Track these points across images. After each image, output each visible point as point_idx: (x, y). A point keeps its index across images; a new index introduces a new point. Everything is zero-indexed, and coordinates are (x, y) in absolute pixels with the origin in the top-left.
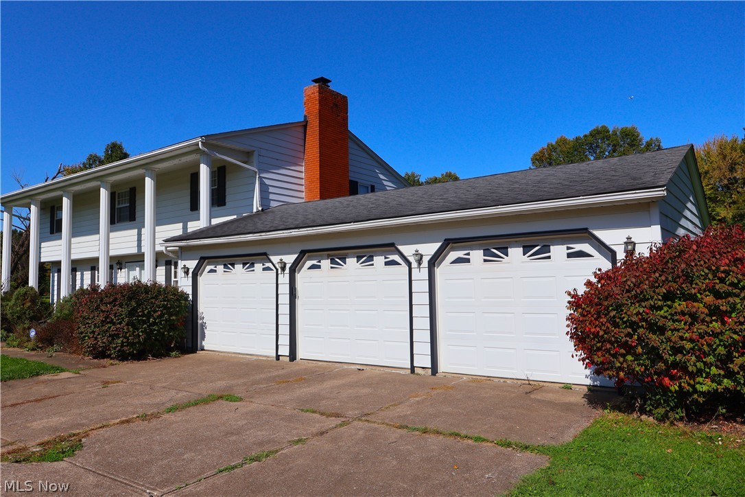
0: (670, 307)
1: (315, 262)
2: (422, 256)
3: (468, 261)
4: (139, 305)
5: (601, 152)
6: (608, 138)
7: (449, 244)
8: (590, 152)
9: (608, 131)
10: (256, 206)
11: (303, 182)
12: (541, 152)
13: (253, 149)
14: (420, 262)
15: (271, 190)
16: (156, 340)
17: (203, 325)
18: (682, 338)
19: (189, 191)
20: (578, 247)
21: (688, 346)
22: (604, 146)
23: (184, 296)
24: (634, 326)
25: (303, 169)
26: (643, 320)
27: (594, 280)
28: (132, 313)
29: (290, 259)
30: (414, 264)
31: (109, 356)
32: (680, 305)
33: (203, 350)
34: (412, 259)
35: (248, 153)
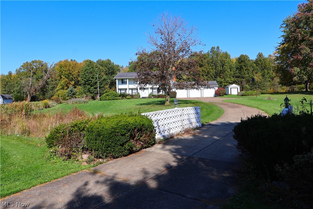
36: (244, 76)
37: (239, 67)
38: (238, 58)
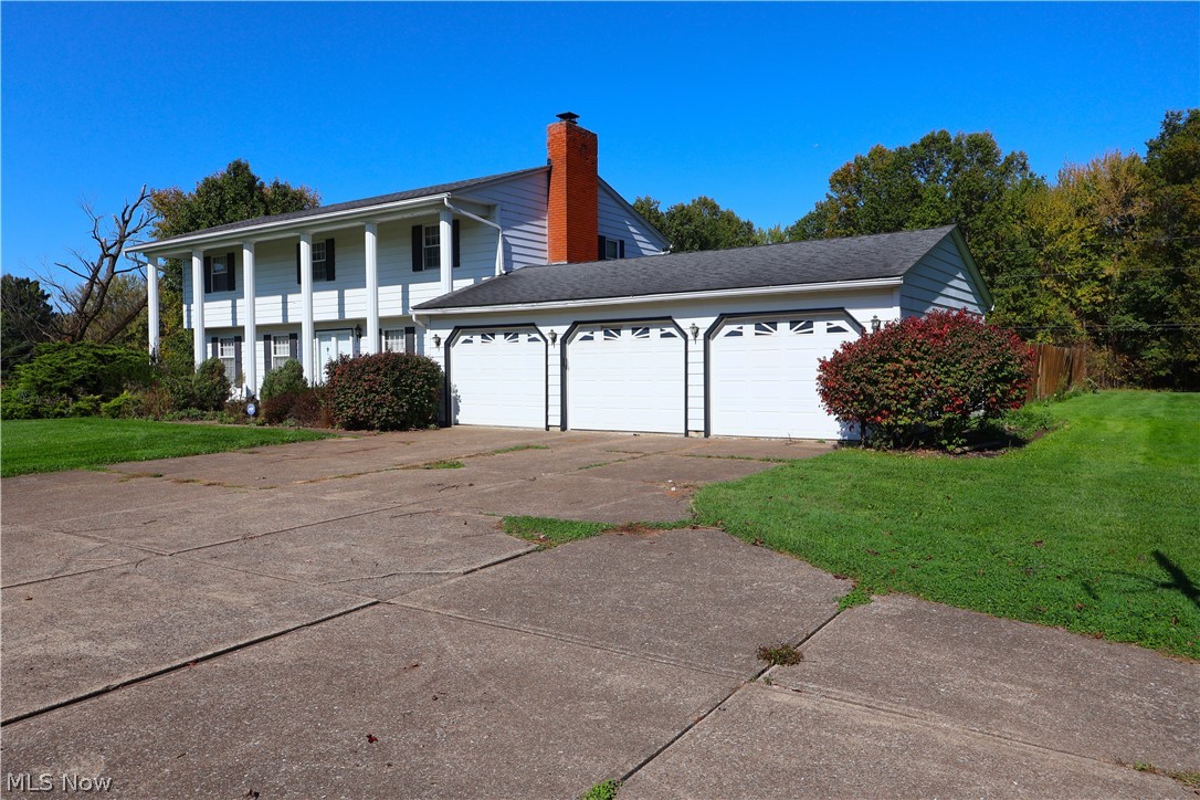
0: (882, 367)
1: (587, 334)
2: (698, 329)
3: (741, 334)
4: (401, 375)
5: (936, 172)
6: (948, 150)
7: (724, 318)
8: (919, 172)
9: (948, 140)
10: (499, 269)
11: (546, 239)
12: (844, 170)
13: (495, 202)
14: (696, 334)
15: (514, 249)
16: (417, 411)
17: (457, 399)
18: (887, 388)
19: (411, 247)
20: (836, 323)
21: (892, 393)
22: (941, 162)
23: (435, 367)
24: (858, 380)
25: (546, 224)
26: (863, 376)
27: (841, 351)
28: (395, 384)
29: (561, 330)
30: (691, 337)
31: (371, 428)
32: (888, 366)
33: (457, 424)
34: (689, 332)
35: (488, 207)
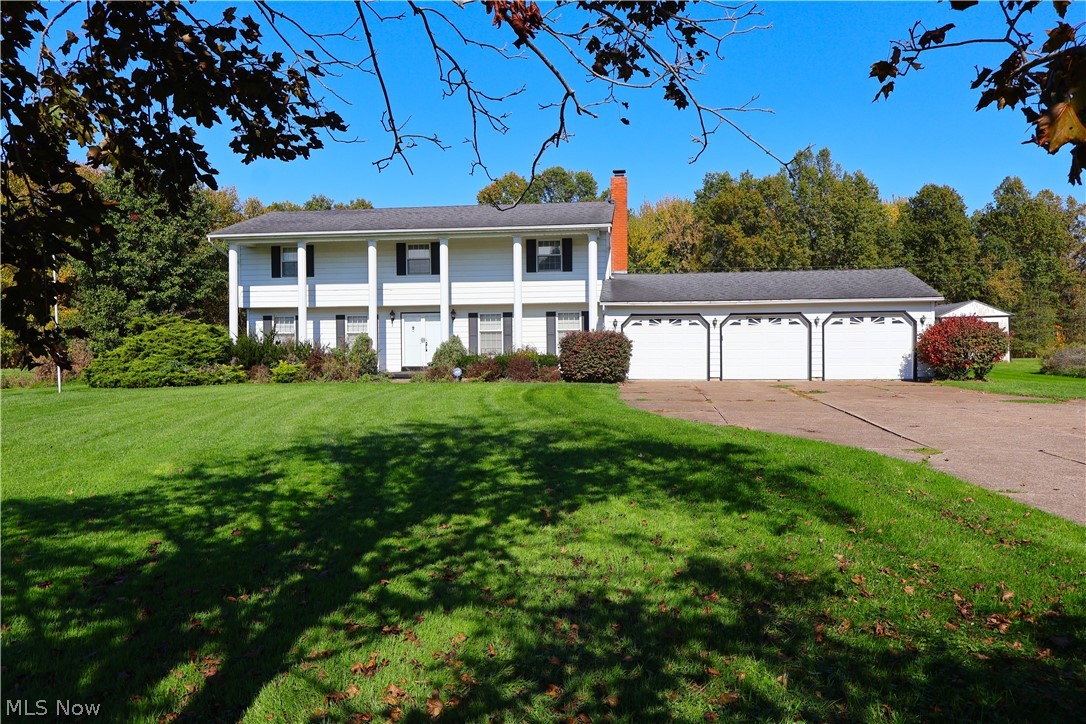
2: (818, 320)
3: (841, 323)
7: (835, 314)
14: (817, 323)
20: (897, 319)
30: (813, 324)
36: (942, 276)
37: (917, 239)
38: (913, 201)
